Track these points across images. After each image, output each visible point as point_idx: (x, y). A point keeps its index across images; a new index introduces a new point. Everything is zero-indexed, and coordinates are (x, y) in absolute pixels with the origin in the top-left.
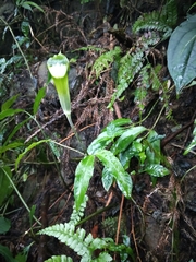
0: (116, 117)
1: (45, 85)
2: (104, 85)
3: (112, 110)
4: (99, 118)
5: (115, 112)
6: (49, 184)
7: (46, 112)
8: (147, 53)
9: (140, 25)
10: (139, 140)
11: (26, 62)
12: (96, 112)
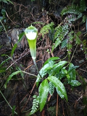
0: (51, 56)
1: (15, 40)
2: (45, 41)
3: (49, 52)
4: (43, 57)
5: (50, 54)
6: (17, 89)
7: (16, 54)
8: (71, 25)
9: (65, 11)
10: (64, 68)
11: (5, 29)
12: (41, 54)
